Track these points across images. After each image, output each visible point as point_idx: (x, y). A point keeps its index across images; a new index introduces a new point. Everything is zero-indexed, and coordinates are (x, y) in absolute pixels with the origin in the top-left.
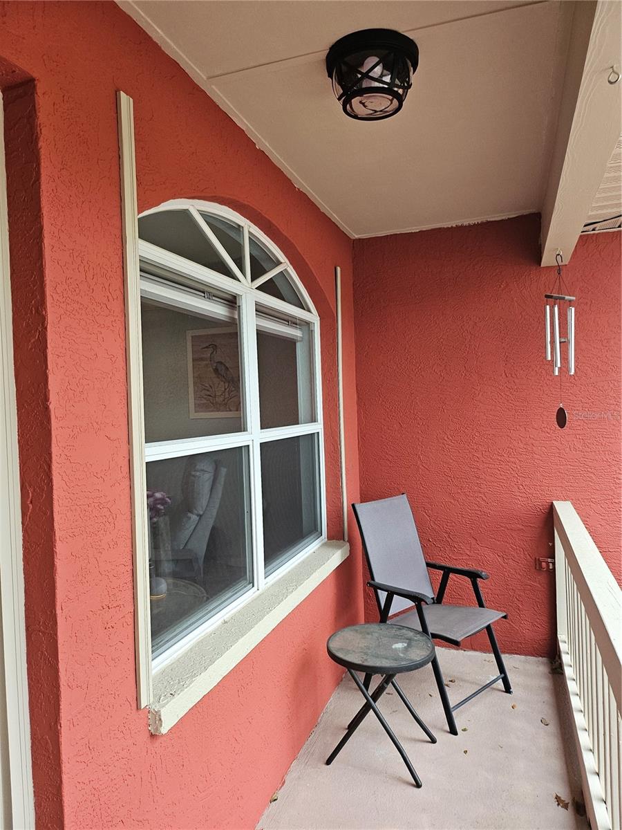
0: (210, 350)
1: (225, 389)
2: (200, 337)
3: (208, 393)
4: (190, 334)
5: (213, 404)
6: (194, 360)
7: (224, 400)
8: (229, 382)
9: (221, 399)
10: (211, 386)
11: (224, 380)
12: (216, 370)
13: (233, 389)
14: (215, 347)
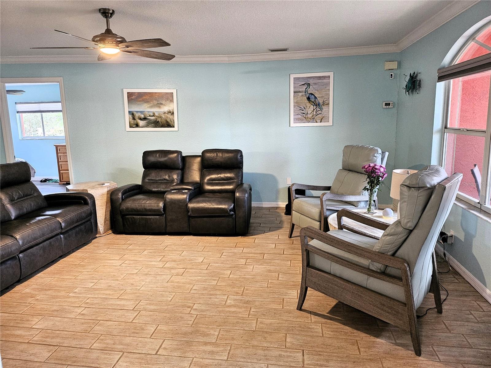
0: (306, 86)
1: (314, 110)
2: (299, 78)
3: (303, 112)
4: (292, 76)
5: (305, 118)
6: (295, 92)
7: (313, 116)
8: (316, 105)
9: (311, 116)
10: (305, 108)
11: (313, 104)
12: (309, 99)
13: (319, 109)
14: (309, 85)
